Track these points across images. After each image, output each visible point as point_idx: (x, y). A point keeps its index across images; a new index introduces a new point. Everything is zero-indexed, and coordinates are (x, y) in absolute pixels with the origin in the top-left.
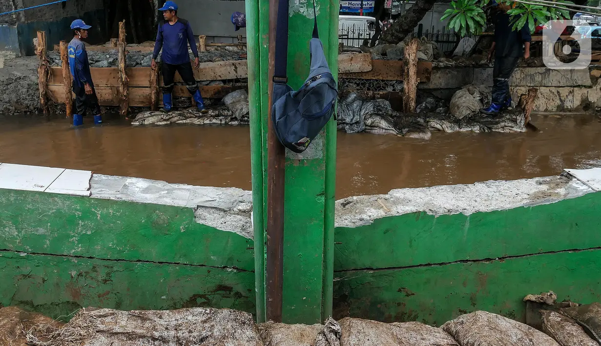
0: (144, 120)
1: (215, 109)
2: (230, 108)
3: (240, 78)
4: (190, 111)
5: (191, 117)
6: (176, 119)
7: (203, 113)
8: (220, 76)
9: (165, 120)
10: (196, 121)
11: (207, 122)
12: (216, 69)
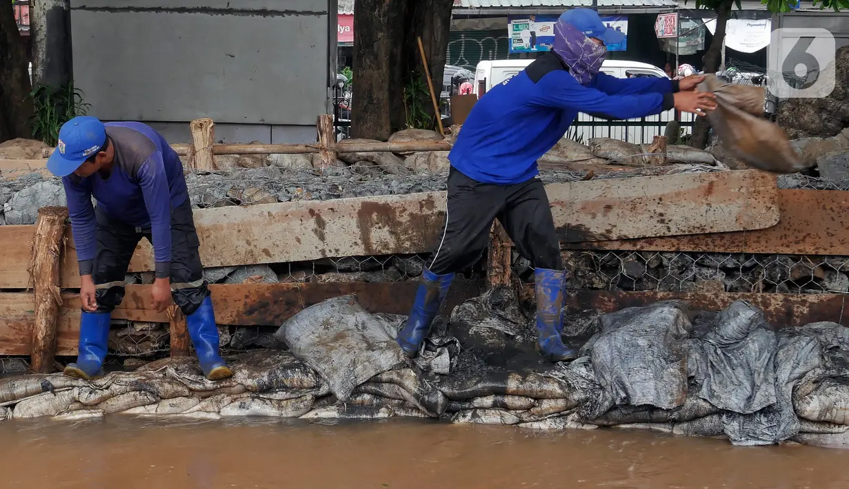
0: (13, 407)
1: (256, 366)
2: (311, 362)
3: (335, 259)
4: (171, 371)
5: (174, 396)
6: (123, 400)
7: (217, 378)
8: (266, 252)
9: (85, 406)
10: (194, 409)
11: (231, 411)
12: (256, 231)
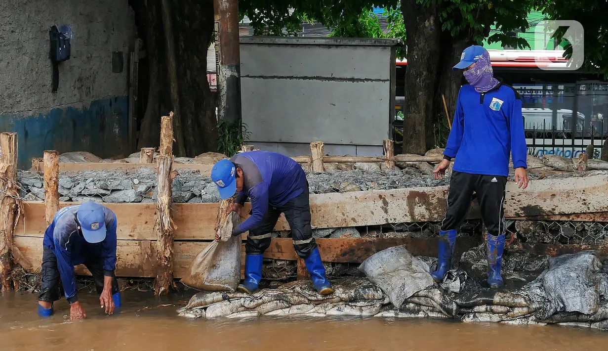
0: (205, 309)
1: (347, 286)
2: (379, 283)
3: (394, 224)
4: (298, 289)
5: (299, 303)
6: (269, 306)
7: (325, 294)
8: (354, 220)
9: (247, 309)
10: (311, 311)
11: (334, 312)
12: (347, 207)
